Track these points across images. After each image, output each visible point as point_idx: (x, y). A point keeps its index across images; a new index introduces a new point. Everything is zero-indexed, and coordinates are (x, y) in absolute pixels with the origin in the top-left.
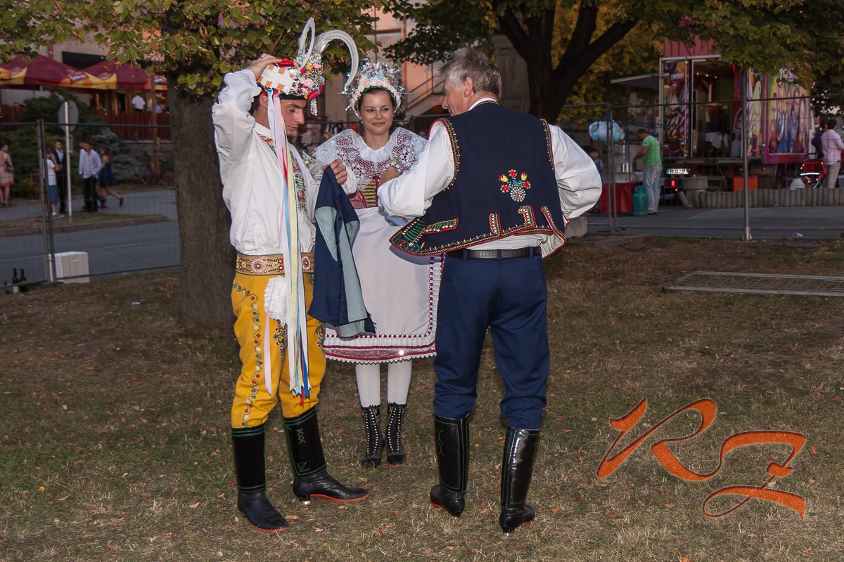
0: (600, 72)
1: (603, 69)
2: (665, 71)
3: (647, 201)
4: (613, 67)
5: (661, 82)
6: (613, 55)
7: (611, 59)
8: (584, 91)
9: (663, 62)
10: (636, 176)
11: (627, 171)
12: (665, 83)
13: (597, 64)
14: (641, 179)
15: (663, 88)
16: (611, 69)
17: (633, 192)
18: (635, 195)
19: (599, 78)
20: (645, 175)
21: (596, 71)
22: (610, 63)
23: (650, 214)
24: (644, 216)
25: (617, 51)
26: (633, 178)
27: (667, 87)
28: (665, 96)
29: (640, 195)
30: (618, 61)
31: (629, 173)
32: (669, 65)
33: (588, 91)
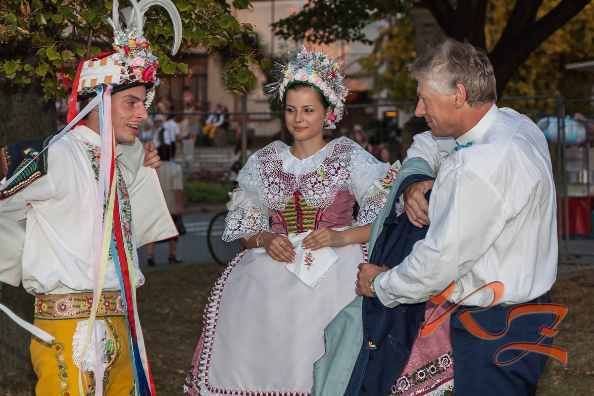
0: (555, 53)
1: (559, 49)
4: (572, 47)
6: (571, 32)
7: (568, 37)
8: (533, 77)
13: (550, 42)
16: (569, 50)
19: (553, 61)
21: (550, 52)
22: (567, 42)
25: (577, 27)
30: (578, 40)
33: (538, 76)
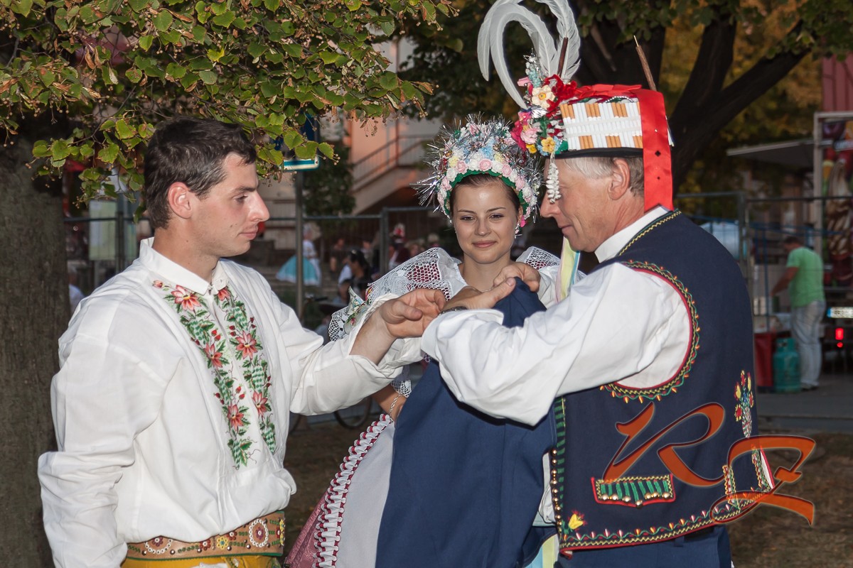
2: (825, 136)
3: (798, 365)
5: (817, 155)
9: (822, 120)
10: (778, 320)
11: (763, 311)
12: (825, 157)
14: (787, 326)
15: (821, 164)
17: (774, 349)
18: (778, 355)
20: (793, 320)
23: (805, 390)
24: (795, 392)
26: (773, 323)
27: (828, 163)
28: (826, 180)
29: (785, 356)
31: (767, 315)
32: (831, 125)
